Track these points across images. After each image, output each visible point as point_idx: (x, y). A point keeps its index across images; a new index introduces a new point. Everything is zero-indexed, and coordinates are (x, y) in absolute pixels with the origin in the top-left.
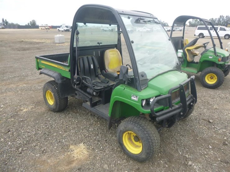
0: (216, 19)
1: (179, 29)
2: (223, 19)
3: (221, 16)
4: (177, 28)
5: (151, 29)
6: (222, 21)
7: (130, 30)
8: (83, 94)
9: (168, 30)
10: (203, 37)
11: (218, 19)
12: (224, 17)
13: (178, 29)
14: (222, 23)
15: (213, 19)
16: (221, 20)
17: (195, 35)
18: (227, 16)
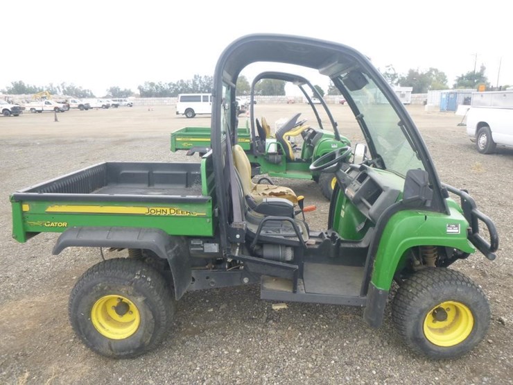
0: (188, 81)
1: (127, 103)
2: (200, 81)
3: (195, 76)
4: (121, 101)
5: (63, 103)
6: (200, 86)
7: (12, 108)
8: (268, 264)
9: (103, 105)
10: (194, 115)
11: (192, 82)
12: (201, 77)
13: (124, 103)
14: (201, 88)
15: (182, 81)
16: (198, 82)
17: (177, 113)
18: (206, 77)
